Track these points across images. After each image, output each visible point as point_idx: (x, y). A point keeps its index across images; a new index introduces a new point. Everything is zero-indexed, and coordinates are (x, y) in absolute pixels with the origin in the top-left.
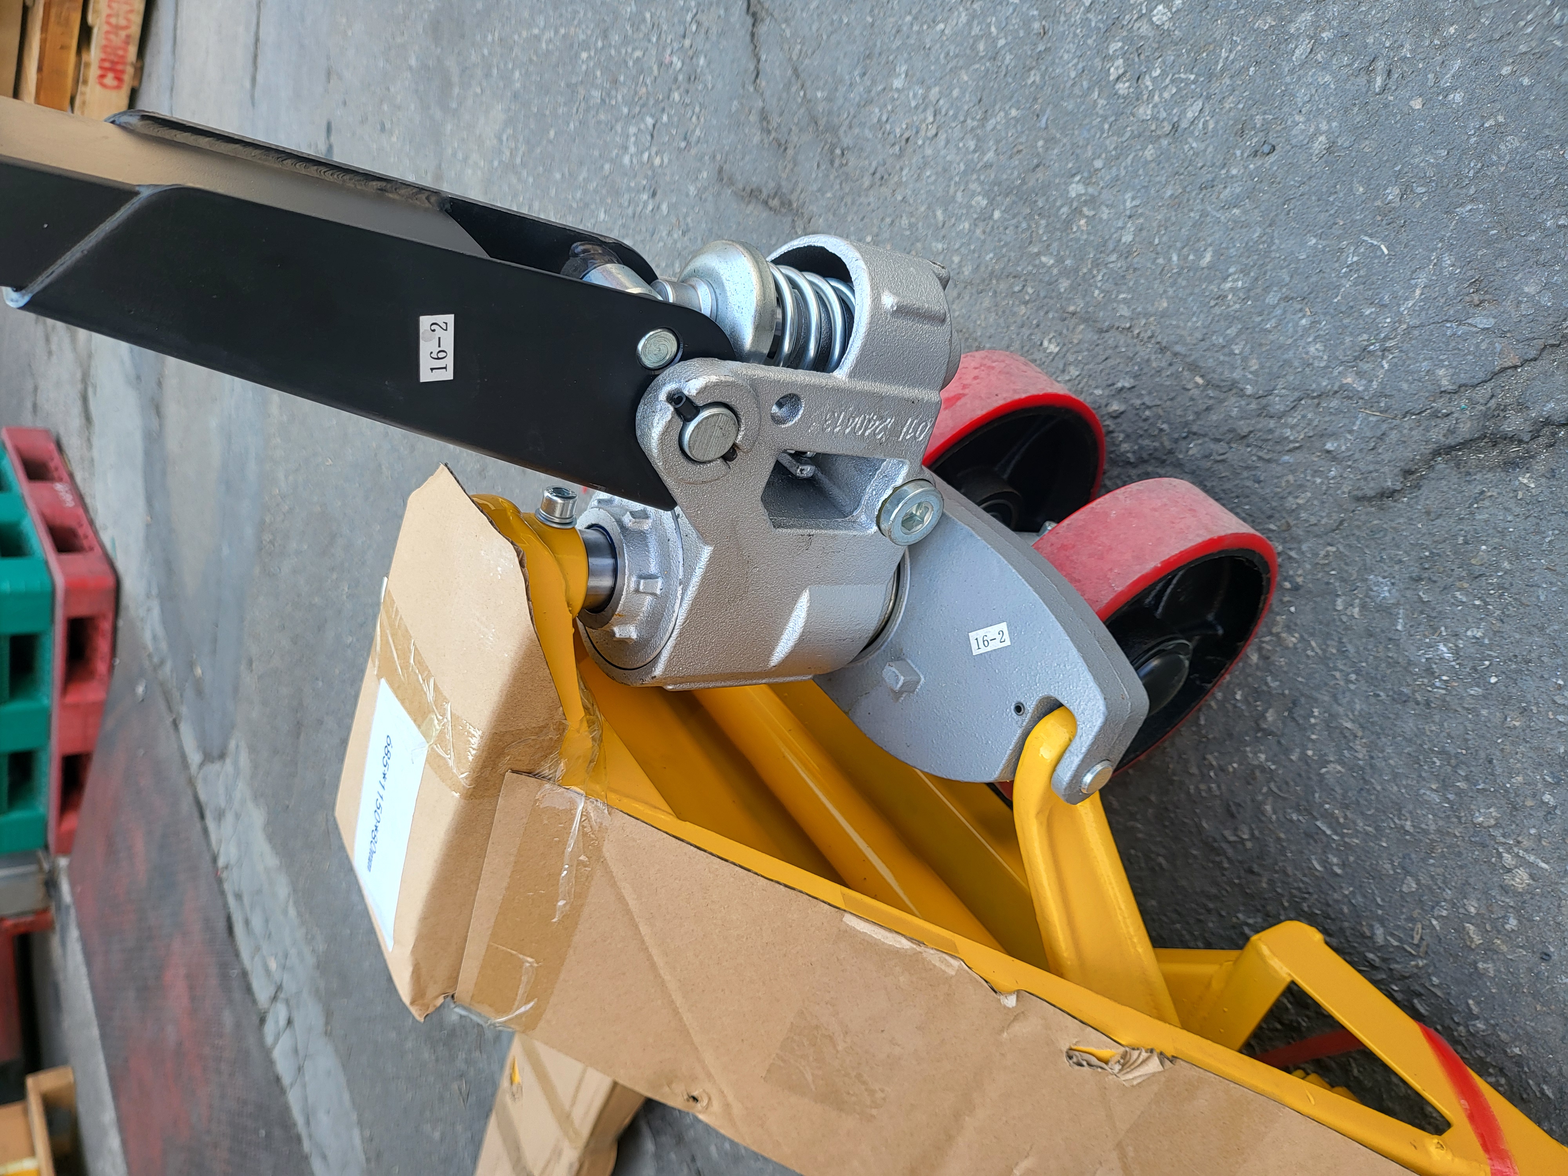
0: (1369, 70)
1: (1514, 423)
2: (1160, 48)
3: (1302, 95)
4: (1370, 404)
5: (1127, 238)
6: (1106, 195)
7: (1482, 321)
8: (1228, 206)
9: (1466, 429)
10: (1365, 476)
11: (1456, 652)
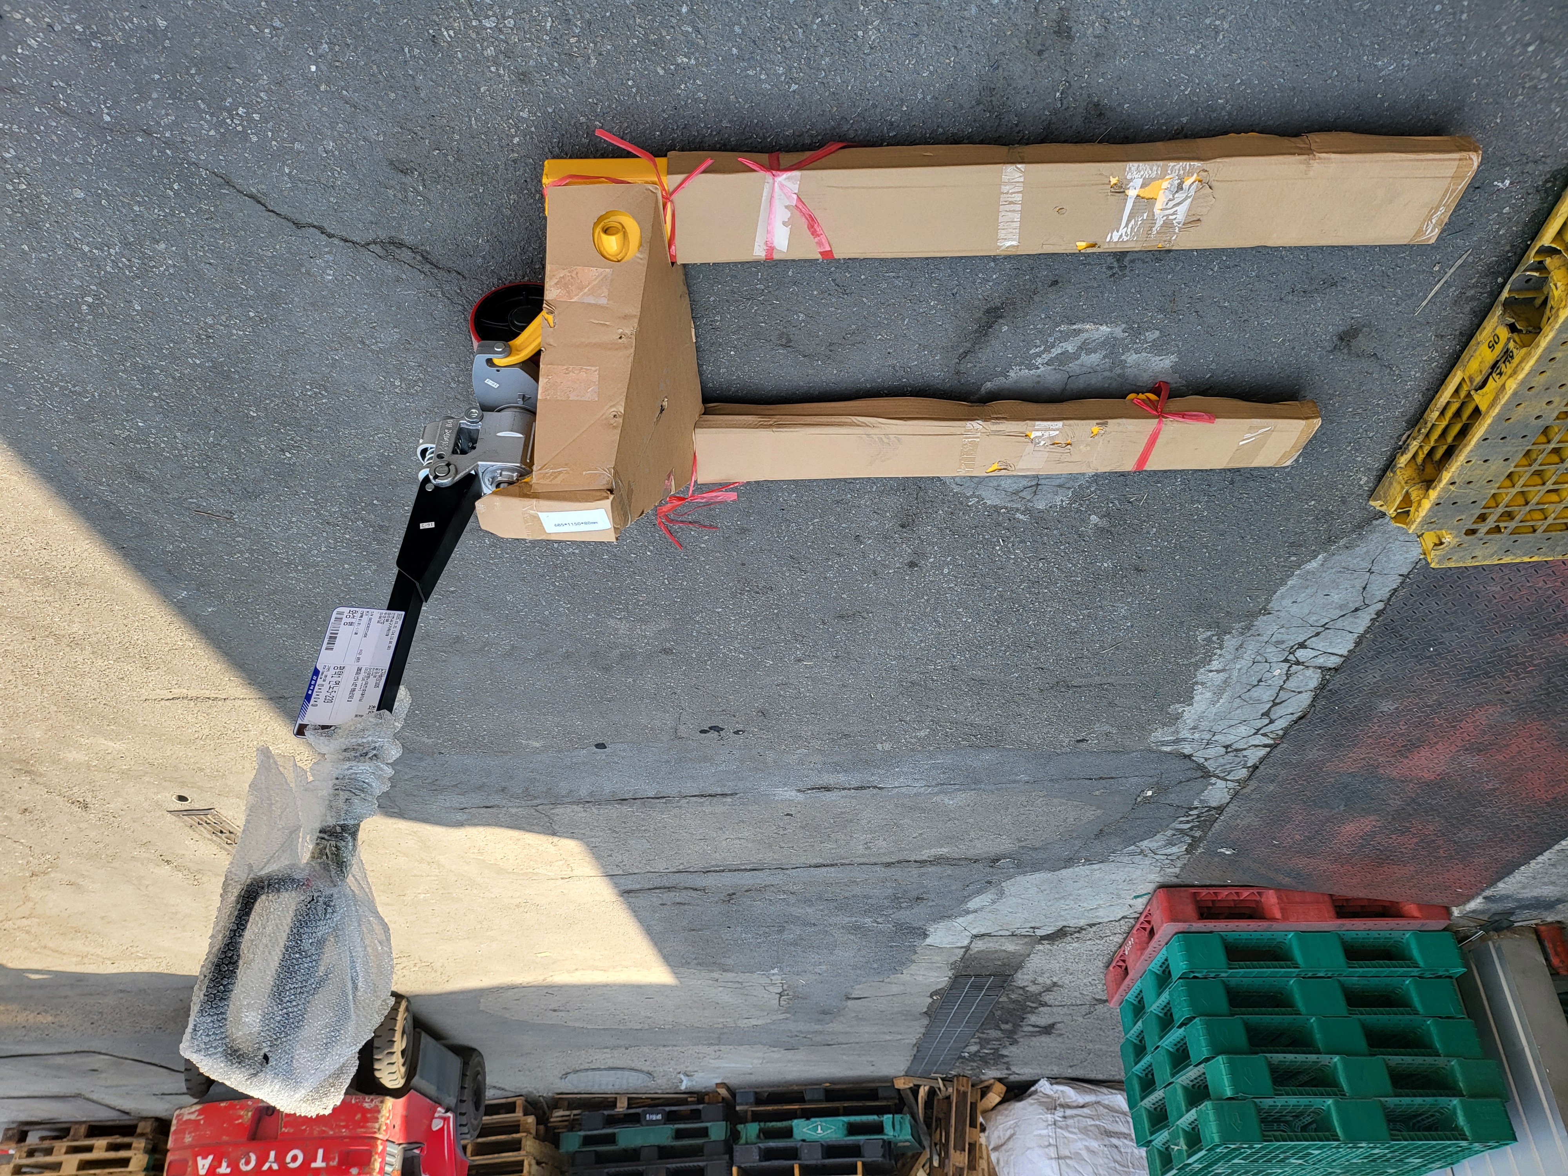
0: (374, 327)
1: (419, 258)
2: (405, 379)
3: (390, 340)
4: (442, 288)
5: (454, 365)
6: (448, 376)
7: (404, 277)
8: (427, 344)
9: (429, 266)
10: (458, 280)
11: (478, 239)
